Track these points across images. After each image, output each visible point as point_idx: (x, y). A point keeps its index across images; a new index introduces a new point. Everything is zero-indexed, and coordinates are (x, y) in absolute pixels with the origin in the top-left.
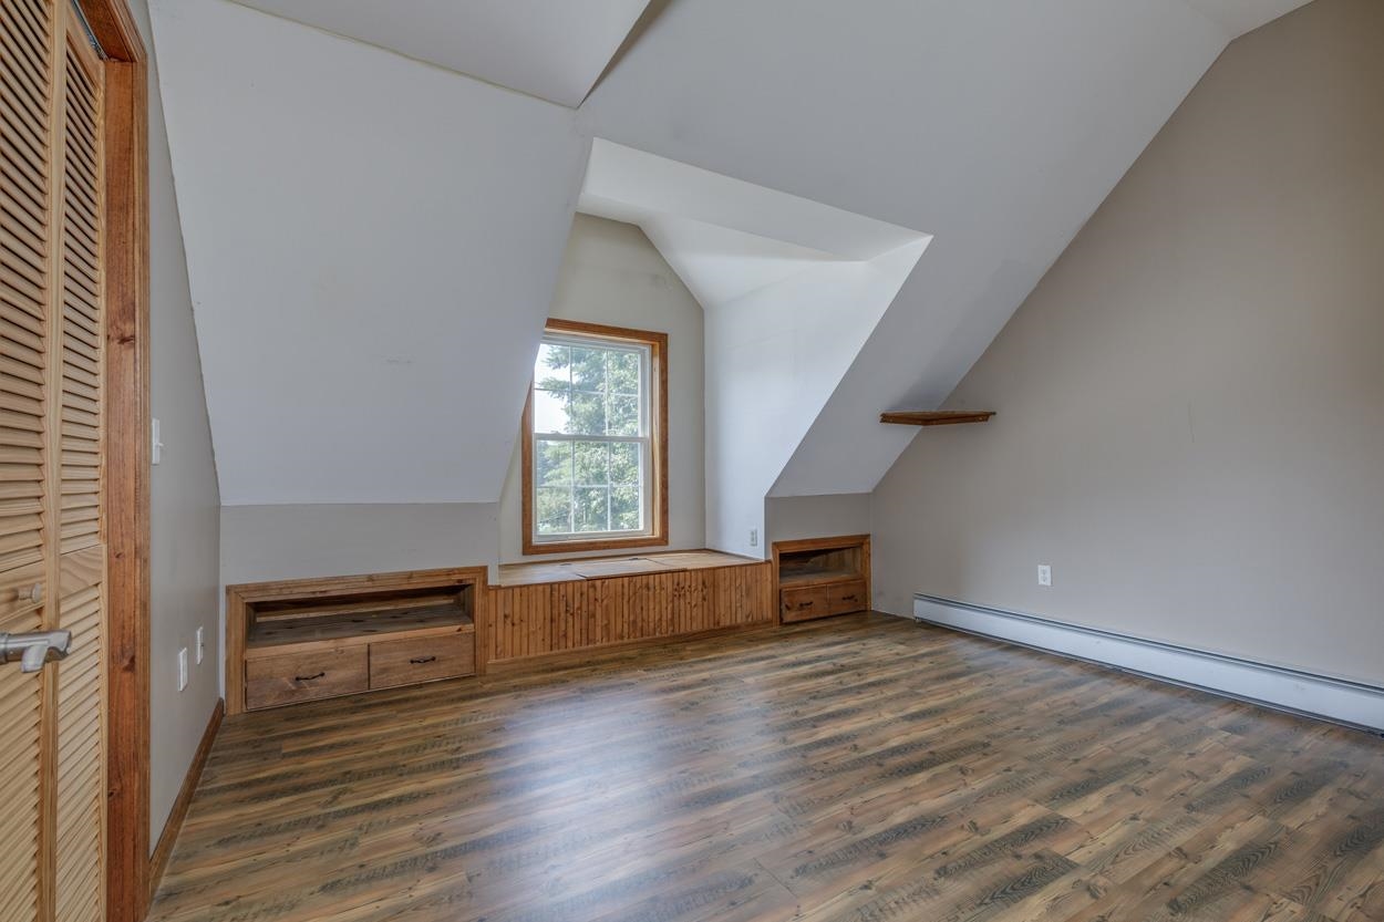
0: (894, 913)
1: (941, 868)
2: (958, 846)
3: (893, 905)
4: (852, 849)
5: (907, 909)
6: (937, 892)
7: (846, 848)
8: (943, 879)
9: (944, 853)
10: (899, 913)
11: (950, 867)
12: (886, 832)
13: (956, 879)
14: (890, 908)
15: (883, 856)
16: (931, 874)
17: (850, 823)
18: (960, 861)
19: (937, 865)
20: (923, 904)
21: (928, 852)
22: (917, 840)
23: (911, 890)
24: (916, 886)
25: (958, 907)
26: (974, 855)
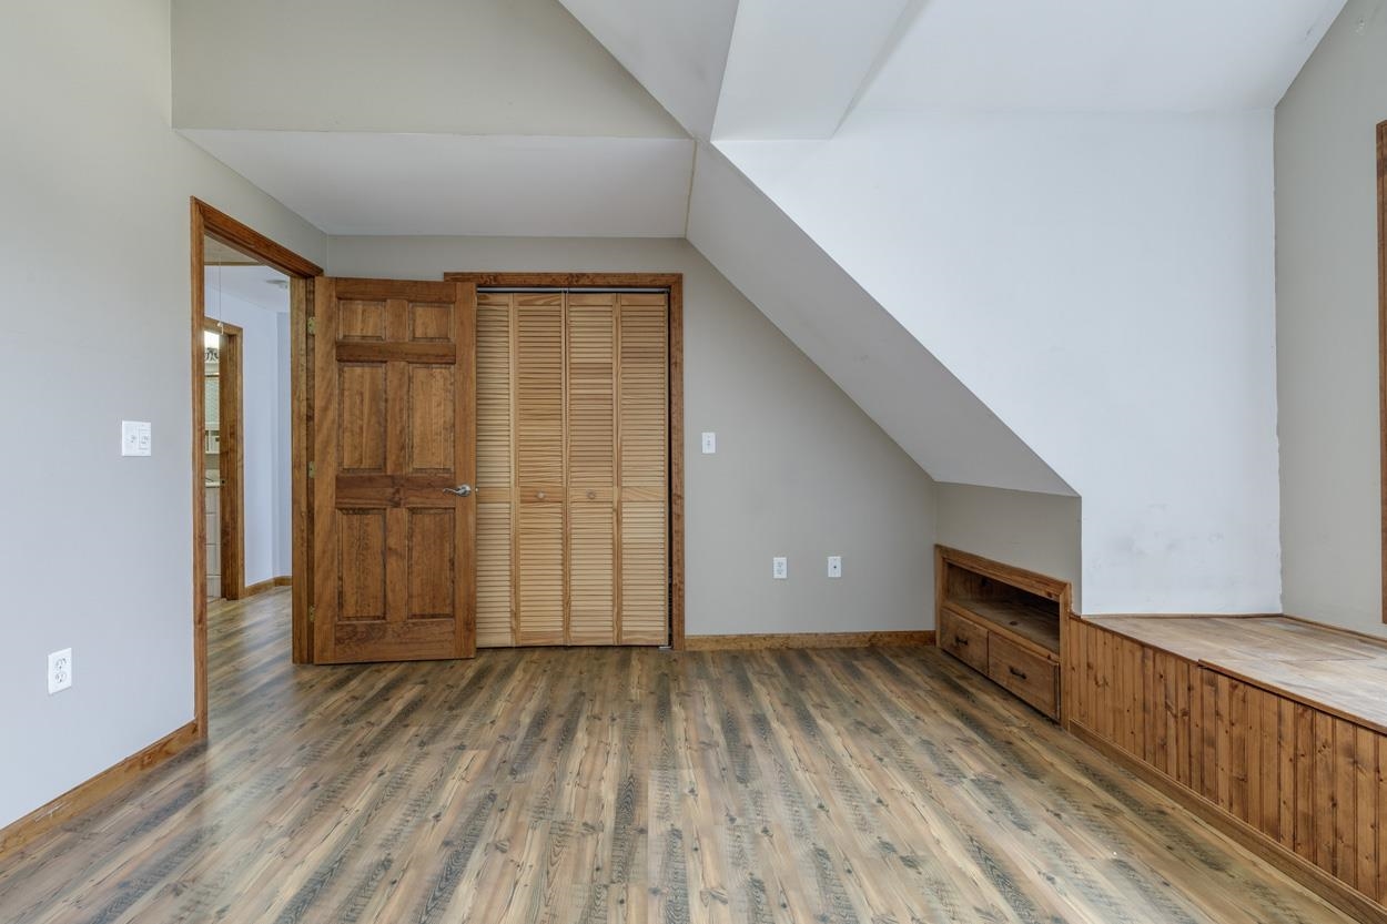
0: (404, 814)
1: (390, 865)
2: (384, 899)
3: (409, 818)
4: (475, 832)
5: (397, 822)
6: (382, 846)
7: (481, 830)
8: (383, 858)
9: (394, 882)
10: (401, 816)
11: (382, 873)
12: (464, 866)
13: (371, 865)
14: (410, 815)
15: (446, 844)
16: (395, 856)
17: (503, 851)
18: (375, 884)
19: (395, 867)
20: (390, 832)
21: (411, 874)
22: (427, 878)
23: (403, 834)
24: (401, 840)
25: (359, 846)
26: (363, 901)
